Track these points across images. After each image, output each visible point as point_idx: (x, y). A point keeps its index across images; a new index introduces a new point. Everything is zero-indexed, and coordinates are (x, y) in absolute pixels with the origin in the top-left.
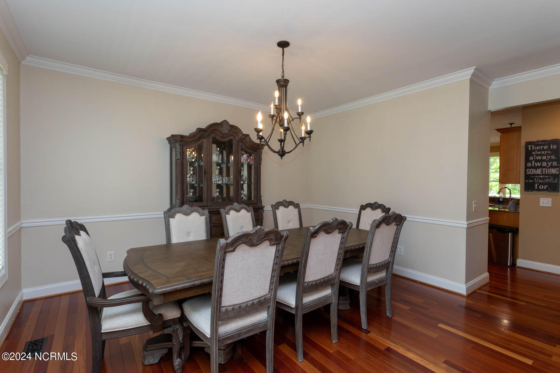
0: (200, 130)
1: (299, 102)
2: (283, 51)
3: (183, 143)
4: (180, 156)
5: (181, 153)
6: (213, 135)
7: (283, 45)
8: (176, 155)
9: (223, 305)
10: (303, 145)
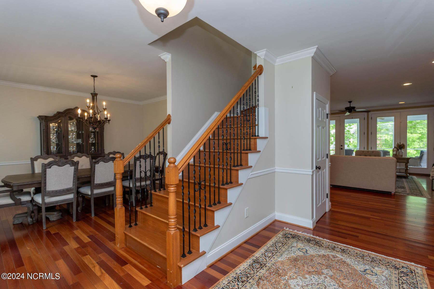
0: (59, 113)
1: (104, 103)
2: (94, 79)
3: (47, 120)
4: (45, 128)
5: (46, 126)
6: (69, 115)
7: (94, 77)
8: (43, 127)
9: (47, 190)
10: (109, 123)
